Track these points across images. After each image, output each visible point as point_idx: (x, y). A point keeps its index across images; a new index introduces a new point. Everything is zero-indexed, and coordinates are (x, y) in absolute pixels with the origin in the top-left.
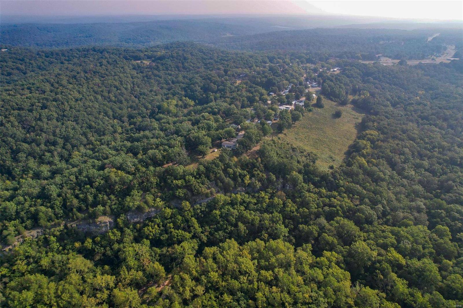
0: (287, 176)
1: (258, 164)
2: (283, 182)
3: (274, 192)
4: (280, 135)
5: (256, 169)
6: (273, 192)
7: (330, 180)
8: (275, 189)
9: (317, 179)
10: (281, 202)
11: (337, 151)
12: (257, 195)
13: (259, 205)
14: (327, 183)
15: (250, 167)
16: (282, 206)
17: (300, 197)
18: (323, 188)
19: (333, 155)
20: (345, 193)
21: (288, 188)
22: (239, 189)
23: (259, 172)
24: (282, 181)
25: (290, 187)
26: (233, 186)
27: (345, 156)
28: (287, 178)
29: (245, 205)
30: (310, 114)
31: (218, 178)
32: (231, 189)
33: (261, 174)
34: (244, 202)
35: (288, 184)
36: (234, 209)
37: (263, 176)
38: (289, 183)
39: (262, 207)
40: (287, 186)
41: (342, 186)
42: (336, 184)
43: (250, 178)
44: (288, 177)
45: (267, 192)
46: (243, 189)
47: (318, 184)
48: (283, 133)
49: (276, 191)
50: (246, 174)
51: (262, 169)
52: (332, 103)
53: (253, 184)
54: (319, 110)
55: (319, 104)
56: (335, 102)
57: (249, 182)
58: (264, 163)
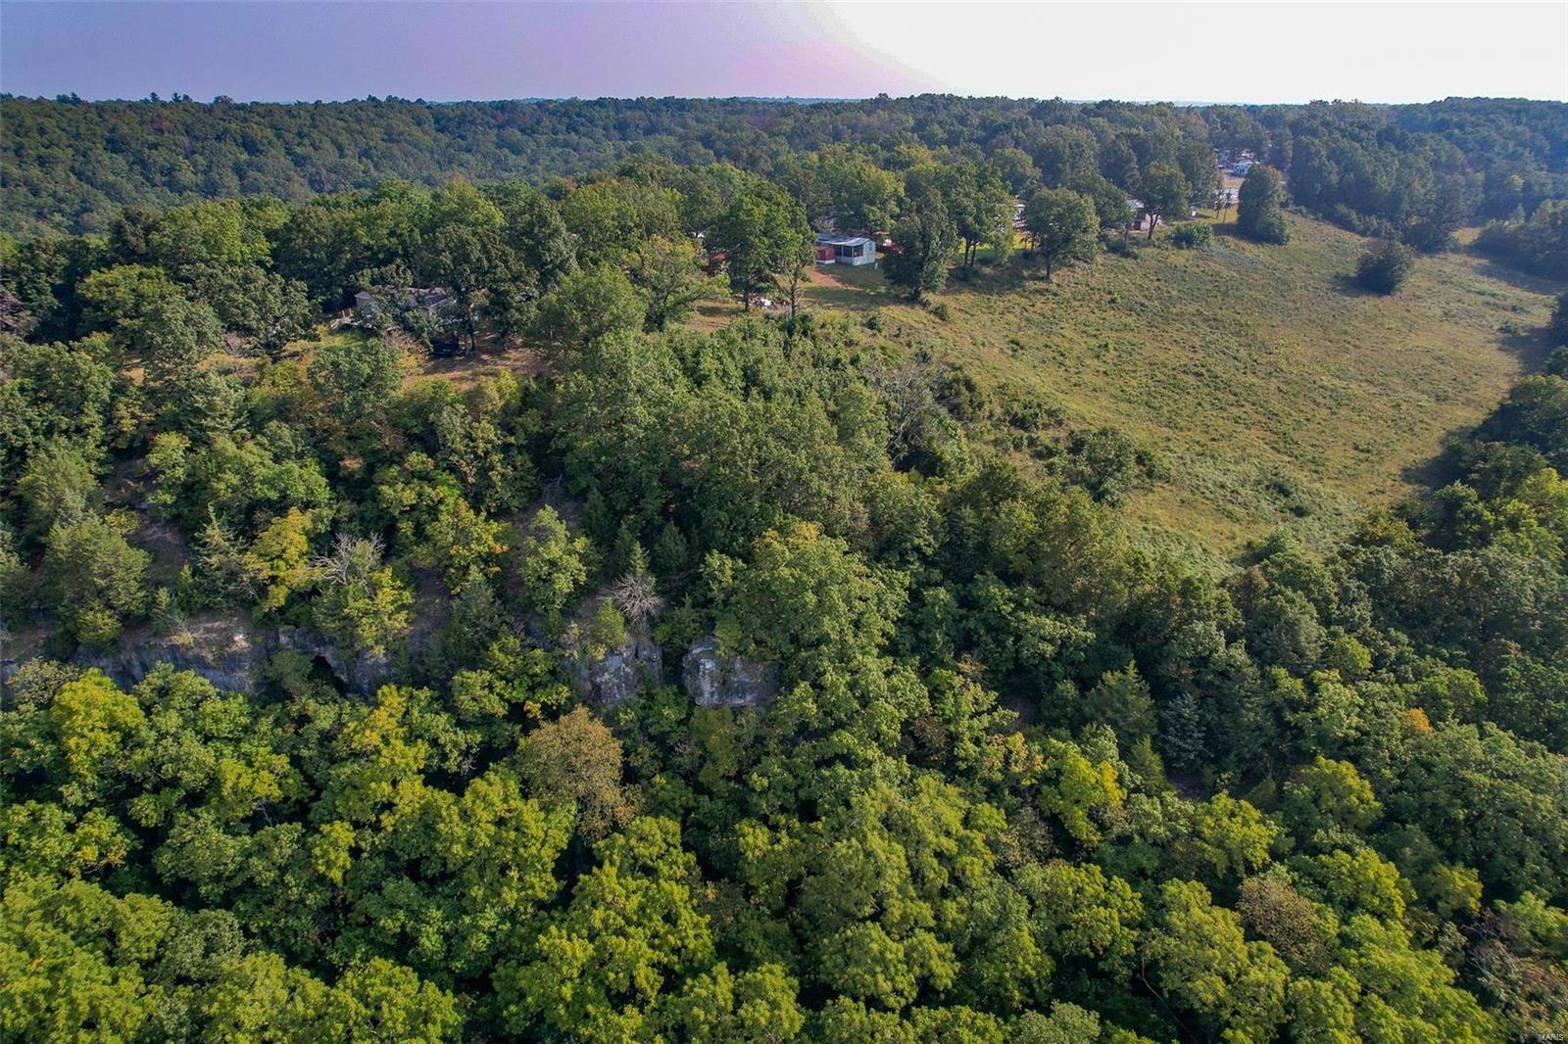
0: (715, 559)
3: (533, 708)
4: (893, 314)
5: (416, 459)
6: (517, 713)
7: (1202, 661)
9: (1049, 624)
11: (1338, 456)
12: (329, 717)
14: (1159, 692)
16: (544, 885)
17: (796, 812)
18: (1108, 742)
20: (1382, 832)
21: (707, 687)
23: (448, 493)
24: (652, 604)
25: (725, 687)
27: (1407, 488)
30: (1181, 257)
32: (105, 623)
35: (714, 651)
38: (725, 635)
39: (303, 857)
40: (697, 668)
41: (1346, 749)
42: (1275, 711)
43: (323, 544)
44: (729, 570)
45: (445, 700)
46: (239, 637)
47: (1068, 688)
48: (925, 305)
49: (552, 700)
50: (301, 490)
51: (484, 472)
52: (1346, 235)
53: (339, 605)
54: (1251, 250)
55: (1253, 227)
56: (1363, 234)
57: (301, 574)
58: (531, 421)
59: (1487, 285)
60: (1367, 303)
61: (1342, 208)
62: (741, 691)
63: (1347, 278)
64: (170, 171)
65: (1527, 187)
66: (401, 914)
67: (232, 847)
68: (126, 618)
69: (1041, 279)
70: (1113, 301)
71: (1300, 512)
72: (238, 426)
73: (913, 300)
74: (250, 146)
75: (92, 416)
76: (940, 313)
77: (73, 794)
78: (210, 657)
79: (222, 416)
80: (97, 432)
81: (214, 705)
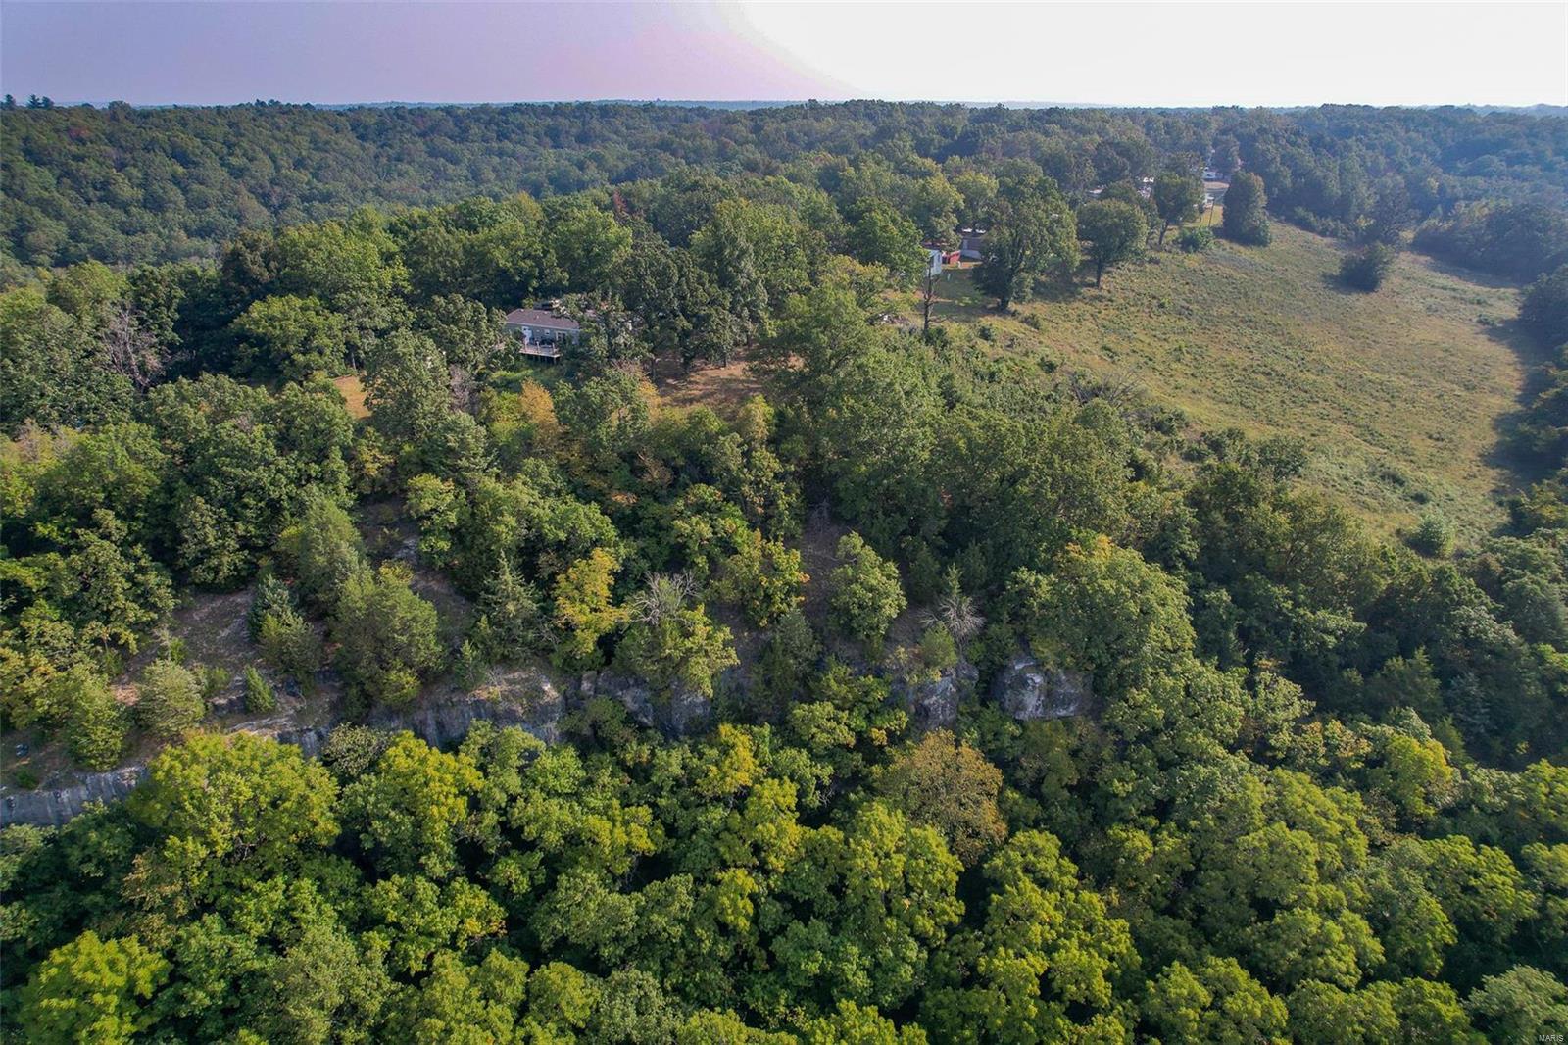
0: (1026, 576)
1: (730, 449)
2: (982, 634)
3: (879, 736)
4: (994, 325)
6: (863, 741)
8: (891, 703)
10: (947, 866)
11: (1422, 447)
12: (673, 761)
13: (681, 883)
14: (1444, 672)
15: (656, 474)
16: (954, 909)
17: (1163, 809)
18: (1416, 720)
19: (1402, 467)
21: (1031, 701)
22: (494, 688)
23: (733, 523)
24: (971, 623)
25: (1051, 698)
26: (429, 650)
27: (1492, 472)
28: (1025, 593)
29: (511, 871)
31: (286, 568)
32: (408, 681)
33: (751, 544)
34: (514, 838)
35: (1039, 666)
36: (361, 923)
37: (770, 567)
38: (1044, 649)
39: (709, 910)
40: (1023, 682)
43: (626, 583)
44: (1043, 586)
45: (789, 735)
46: (547, 687)
47: (1354, 675)
48: (1014, 314)
49: (893, 726)
50: (587, 531)
51: (770, 502)
52: (1310, 236)
53: (655, 646)
54: (1245, 253)
55: (1238, 230)
56: (1323, 234)
57: (610, 617)
58: (798, 446)
59: (1442, 280)
60: (1359, 301)
61: (1301, 211)
62: (1065, 702)
63: (1331, 277)
64: (105, 185)
65: (1441, 189)
66: (819, 955)
67: (628, 905)
68: (425, 675)
69: (1092, 285)
70: (1162, 306)
71: (1421, 499)
72: (490, 465)
73: (1001, 310)
74: (180, 156)
75: (337, 461)
76: (1032, 322)
77: (436, 866)
78: (521, 710)
79: (475, 455)
80: (344, 479)
81: (547, 761)
